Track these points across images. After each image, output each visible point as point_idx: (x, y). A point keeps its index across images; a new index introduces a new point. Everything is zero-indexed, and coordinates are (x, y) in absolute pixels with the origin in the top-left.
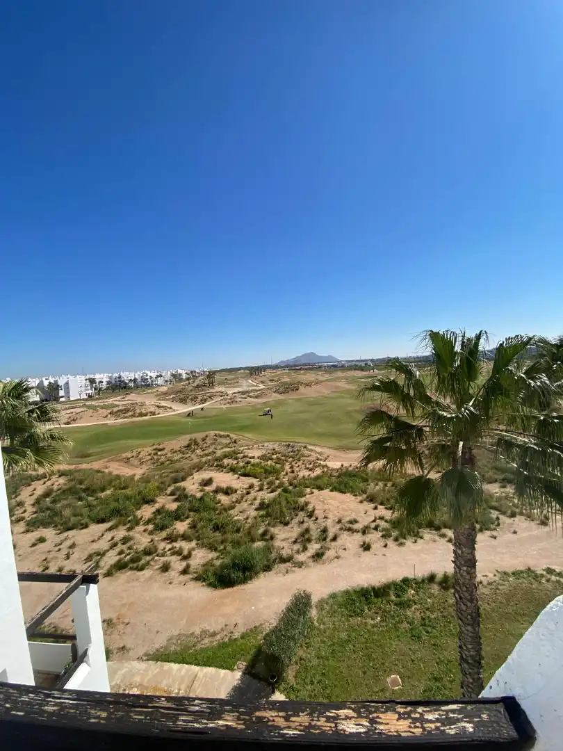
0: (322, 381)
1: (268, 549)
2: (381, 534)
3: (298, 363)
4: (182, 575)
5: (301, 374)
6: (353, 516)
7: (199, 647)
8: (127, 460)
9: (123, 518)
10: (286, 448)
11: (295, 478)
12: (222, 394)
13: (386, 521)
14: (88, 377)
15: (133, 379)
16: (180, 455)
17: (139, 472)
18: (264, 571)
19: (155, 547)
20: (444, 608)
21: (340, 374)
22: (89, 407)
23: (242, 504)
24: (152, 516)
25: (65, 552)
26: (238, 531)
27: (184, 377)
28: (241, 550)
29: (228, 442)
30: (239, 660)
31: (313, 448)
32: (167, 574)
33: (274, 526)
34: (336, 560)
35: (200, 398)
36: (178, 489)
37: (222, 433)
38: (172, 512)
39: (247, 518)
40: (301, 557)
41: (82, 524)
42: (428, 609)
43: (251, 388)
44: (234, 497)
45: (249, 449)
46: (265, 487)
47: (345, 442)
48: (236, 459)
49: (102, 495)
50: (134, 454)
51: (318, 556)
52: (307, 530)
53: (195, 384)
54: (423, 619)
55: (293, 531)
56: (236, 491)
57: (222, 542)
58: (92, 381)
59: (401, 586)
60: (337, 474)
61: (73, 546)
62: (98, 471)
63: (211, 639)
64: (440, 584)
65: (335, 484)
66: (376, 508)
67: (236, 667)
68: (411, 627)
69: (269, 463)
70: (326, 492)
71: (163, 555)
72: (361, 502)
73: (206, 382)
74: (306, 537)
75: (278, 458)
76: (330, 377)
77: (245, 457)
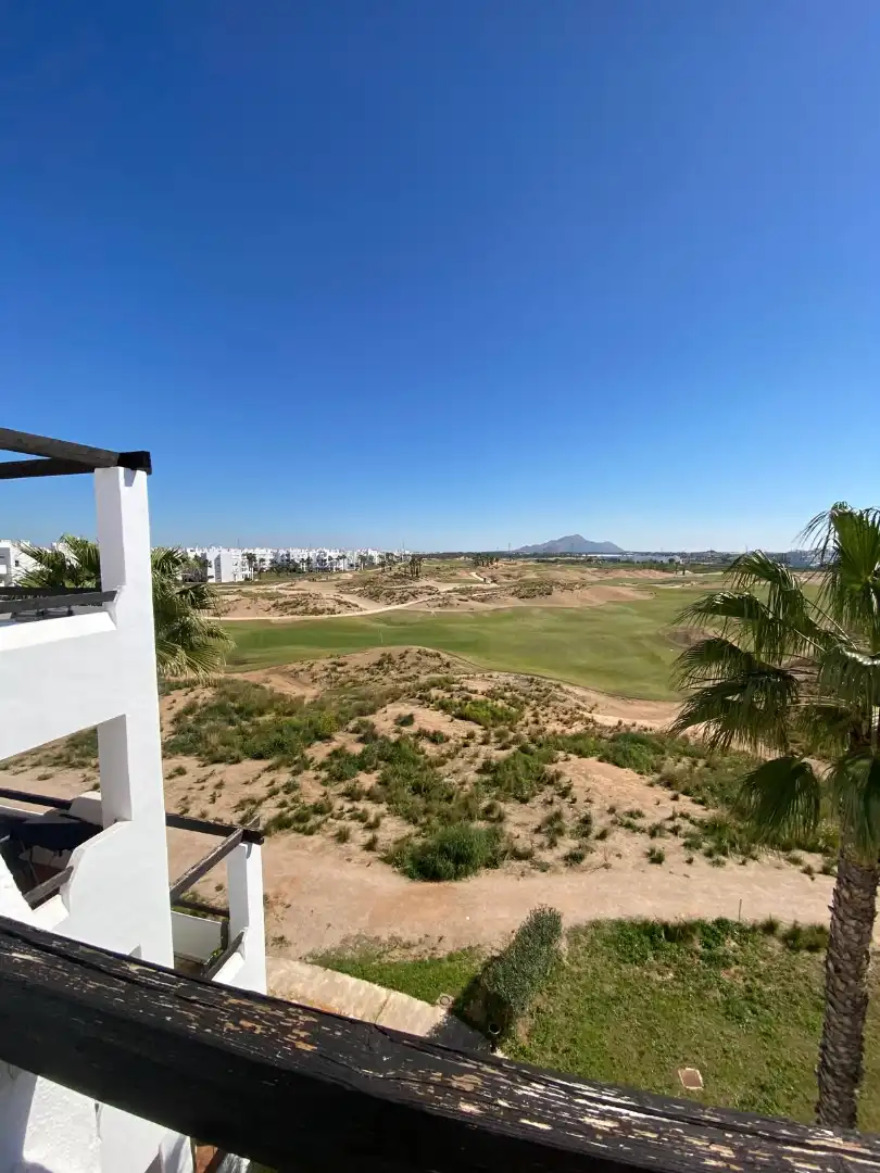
0: (592, 583)
1: (495, 835)
2: (683, 841)
3: (552, 551)
4: (365, 852)
5: (557, 570)
6: (636, 806)
7: (386, 959)
8: (295, 675)
9: (286, 756)
10: (527, 683)
11: (541, 731)
12: (431, 591)
13: (692, 822)
14: (246, 551)
15: (305, 558)
16: (368, 676)
17: (310, 693)
18: (487, 866)
19: (330, 804)
20: (789, 980)
21: (622, 573)
22: (246, 594)
23: (457, 759)
24: (326, 759)
25: (210, 791)
26: (449, 799)
27: (377, 561)
28: (453, 830)
29: (438, 664)
30: (444, 991)
31: (571, 689)
32: (343, 846)
33: (505, 801)
34: (603, 870)
35: (398, 595)
36: (364, 724)
37: (430, 650)
38: (354, 757)
39: (463, 783)
40: (547, 856)
41: (232, 758)
42: (759, 976)
43: (474, 586)
44: (445, 748)
45: (468, 678)
46: (492, 740)
47: (624, 685)
48: (449, 691)
49: (261, 719)
50: (305, 667)
51: (574, 859)
52: (558, 816)
53: (392, 573)
54: (749, 990)
55: (535, 813)
56: (448, 740)
57: (426, 812)
58: (251, 558)
59: (713, 931)
60: (610, 735)
61: (220, 785)
62: (257, 686)
63: (404, 952)
64: (785, 939)
65: (607, 751)
66: (675, 798)
67: (438, 1001)
68: (725, 999)
69: (500, 703)
70: (592, 761)
71: (339, 817)
72: (651, 785)
73: (408, 570)
74: (556, 826)
75: (514, 698)
76: (606, 578)
77: (462, 689)
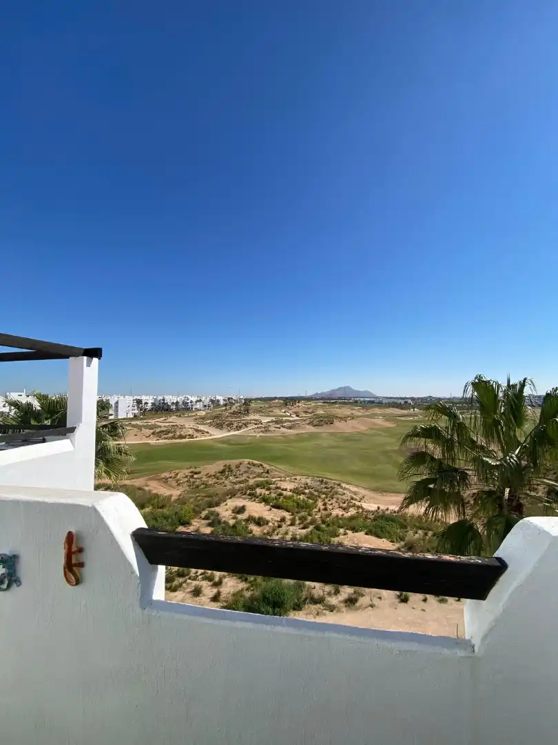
0: (358, 417)
1: (299, 587)
3: (333, 396)
4: (212, 602)
5: (337, 408)
8: (166, 480)
10: (318, 483)
11: (328, 516)
12: (257, 422)
14: (136, 397)
15: (175, 402)
16: (215, 480)
17: (175, 493)
18: (294, 609)
21: (377, 411)
22: (134, 426)
27: (222, 403)
28: (271, 584)
29: (262, 471)
31: (347, 486)
32: (197, 599)
34: (371, 608)
35: (235, 424)
36: (212, 513)
37: (256, 462)
40: (333, 601)
43: (284, 418)
44: (266, 529)
45: (281, 481)
46: (297, 522)
47: (381, 484)
48: (268, 489)
50: (173, 475)
51: (350, 602)
53: (232, 411)
56: (267, 524)
58: (139, 402)
60: (372, 517)
62: (140, 489)
65: (371, 528)
69: (302, 497)
70: (361, 534)
71: (195, 579)
73: (242, 409)
75: (310, 493)
76: (366, 413)
77: (277, 488)
